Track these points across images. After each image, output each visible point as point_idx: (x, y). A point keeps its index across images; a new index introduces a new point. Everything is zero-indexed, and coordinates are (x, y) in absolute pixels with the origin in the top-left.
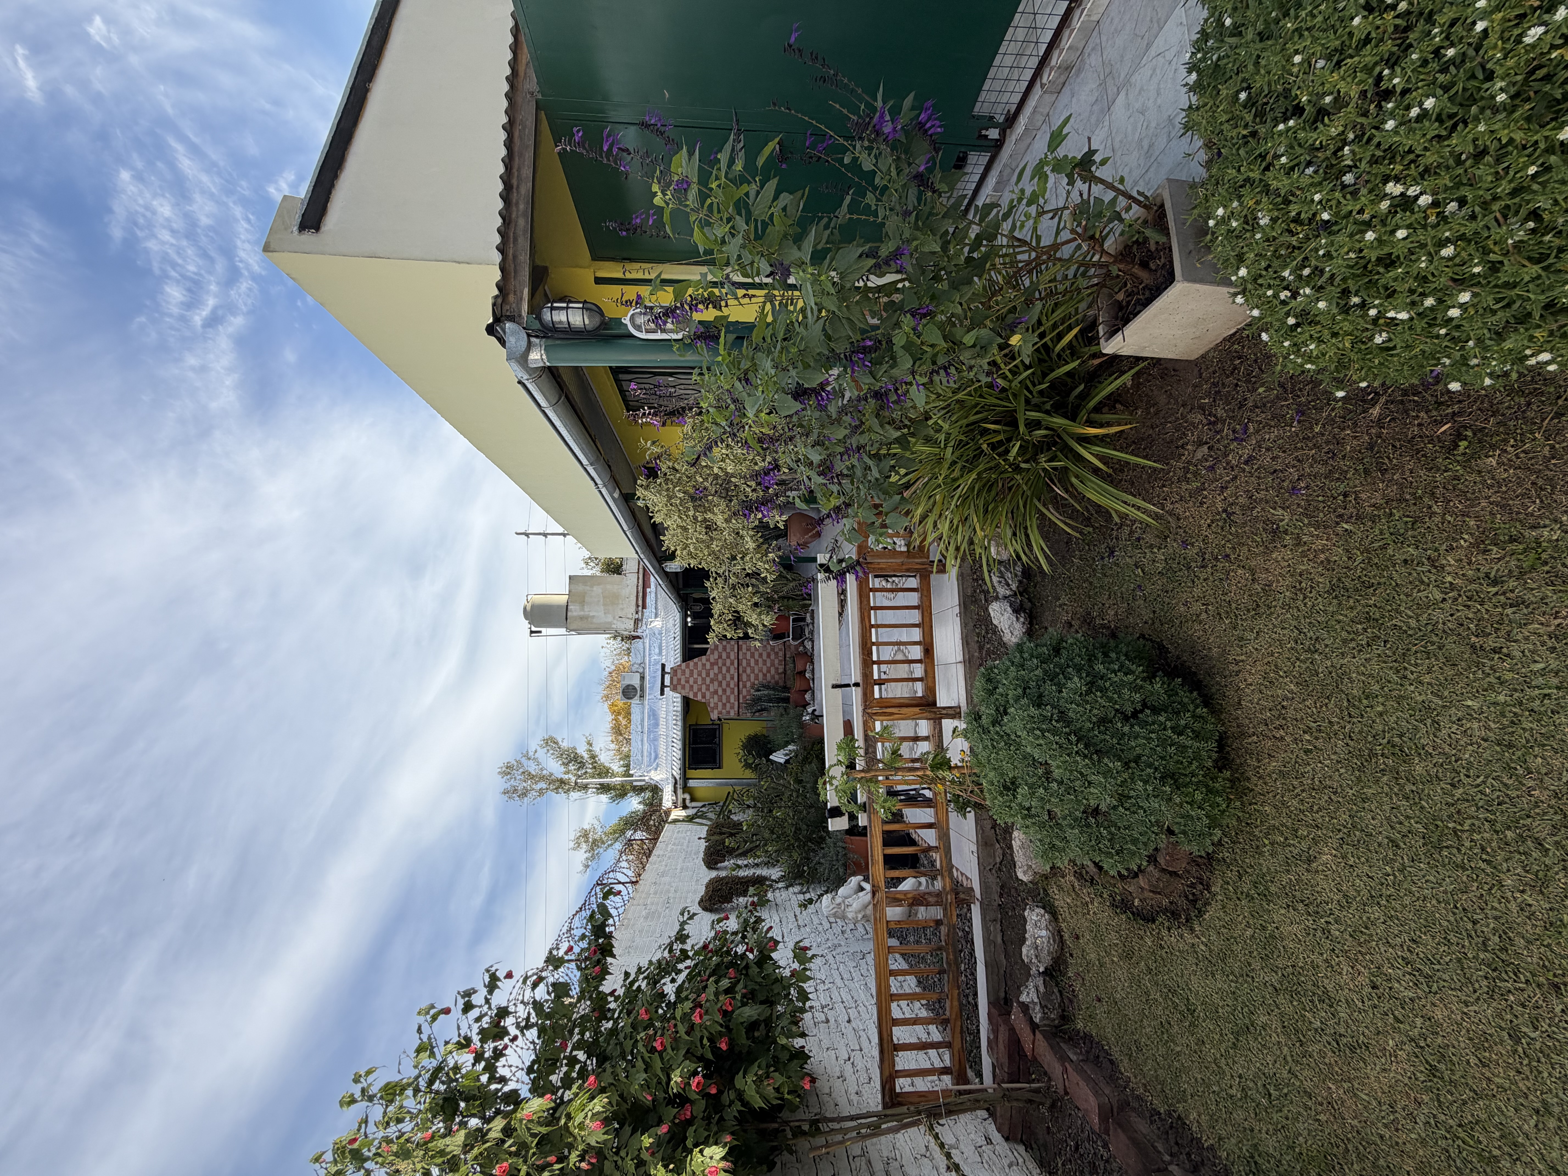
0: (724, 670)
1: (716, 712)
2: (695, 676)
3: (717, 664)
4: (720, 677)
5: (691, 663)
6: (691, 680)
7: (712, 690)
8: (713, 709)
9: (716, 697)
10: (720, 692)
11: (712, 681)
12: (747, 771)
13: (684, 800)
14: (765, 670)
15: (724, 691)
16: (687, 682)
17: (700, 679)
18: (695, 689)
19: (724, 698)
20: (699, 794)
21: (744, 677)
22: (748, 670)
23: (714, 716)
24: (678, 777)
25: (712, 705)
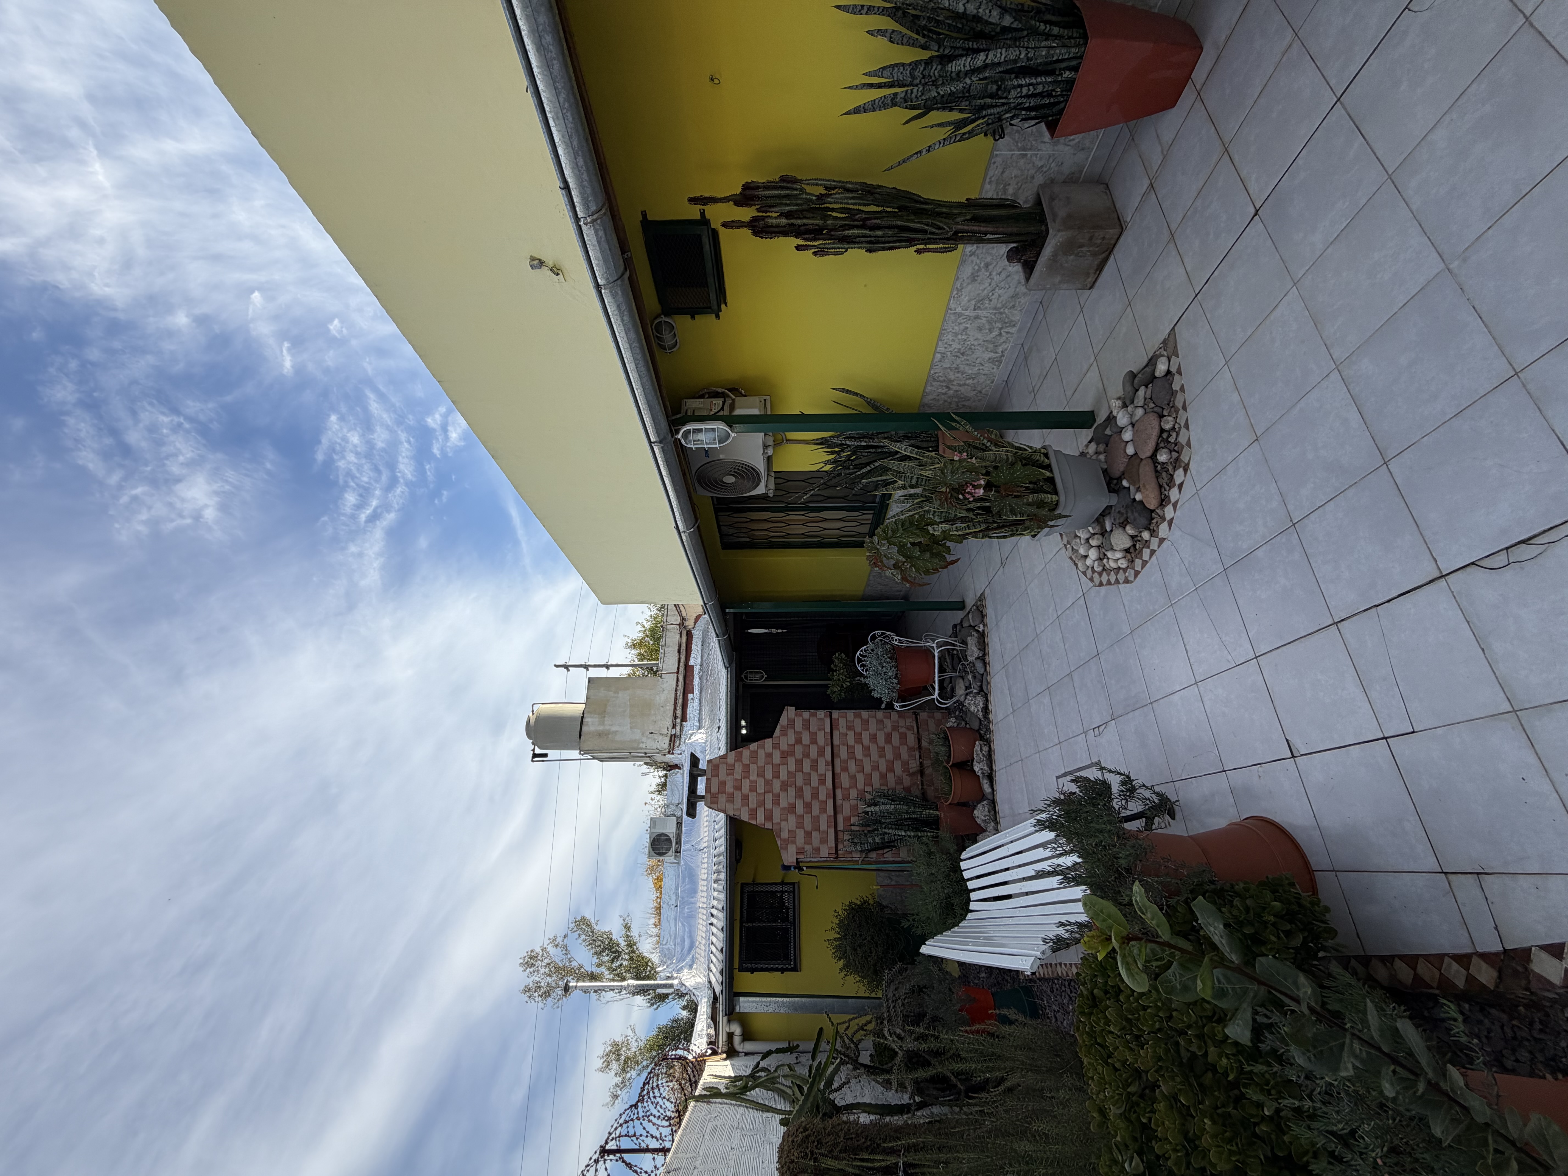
0: (806, 765)
1: (792, 849)
2: (753, 777)
3: (793, 754)
4: (799, 781)
5: (745, 753)
6: (746, 786)
7: (784, 803)
8: (787, 842)
9: (792, 819)
10: (800, 809)
11: (784, 786)
12: (851, 979)
13: (730, 1036)
14: (883, 767)
15: (808, 806)
16: (738, 787)
17: (761, 782)
18: (753, 804)
19: (808, 820)
20: (757, 1025)
21: (845, 780)
22: (852, 767)
23: (789, 857)
24: (718, 989)
25: (784, 835)
